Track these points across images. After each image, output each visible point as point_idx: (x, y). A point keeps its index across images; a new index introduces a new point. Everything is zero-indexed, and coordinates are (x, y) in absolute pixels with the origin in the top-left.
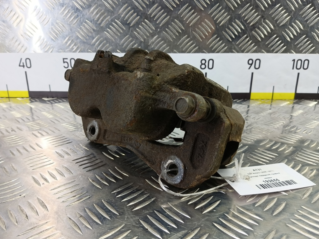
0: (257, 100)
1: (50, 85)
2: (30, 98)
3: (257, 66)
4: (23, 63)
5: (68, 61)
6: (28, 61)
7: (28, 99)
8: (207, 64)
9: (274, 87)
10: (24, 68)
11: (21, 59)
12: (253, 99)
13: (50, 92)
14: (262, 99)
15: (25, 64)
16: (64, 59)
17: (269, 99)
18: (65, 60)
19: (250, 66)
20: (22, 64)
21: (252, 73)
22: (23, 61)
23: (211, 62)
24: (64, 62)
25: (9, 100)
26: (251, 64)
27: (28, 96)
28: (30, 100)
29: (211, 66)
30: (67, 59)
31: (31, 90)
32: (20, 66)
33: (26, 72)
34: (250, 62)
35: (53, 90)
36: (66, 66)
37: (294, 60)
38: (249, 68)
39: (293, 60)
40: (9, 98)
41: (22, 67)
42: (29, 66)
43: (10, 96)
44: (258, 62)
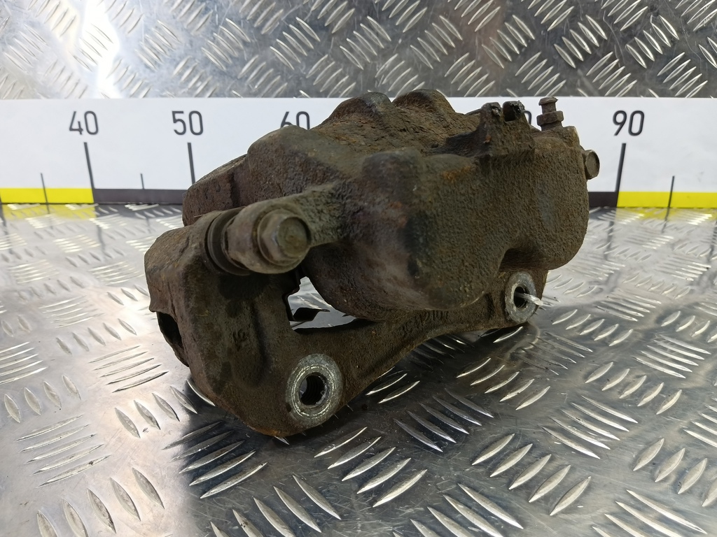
0: (633, 209)
1: (141, 175)
2: (96, 205)
3: (635, 129)
4: (79, 123)
5: (185, 117)
6: (90, 117)
7: (92, 207)
9: (673, 178)
10: (81, 133)
11: (75, 113)
12: (623, 208)
13: (144, 191)
14: (645, 208)
15: (83, 126)
16: (174, 113)
17: (662, 208)
18: (178, 116)
19: (618, 127)
20: (75, 126)
21: (624, 145)
22: (80, 117)
24: (175, 121)
25: (48, 209)
26: (622, 124)
27: (91, 200)
28: (96, 209)
30: (182, 112)
31: (97, 186)
32: (71, 129)
33: (86, 144)
34: (620, 118)
35: (150, 185)
36: (181, 130)
38: (617, 134)
40: (47, 204)
41: (78, 133)
42: (92, 129)
43: (49, 201)
44: (637, 117)
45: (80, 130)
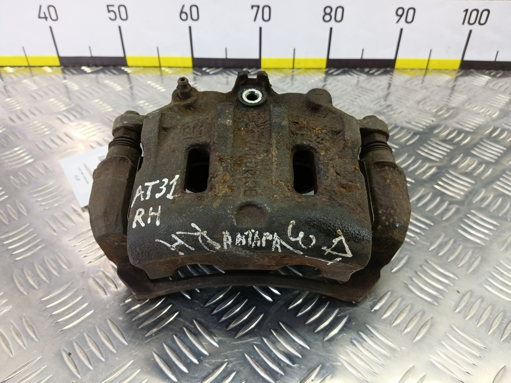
0: (404, 70)
1: (90, 48)
2: (62, 67)
3: (409, 19)
4: (44, 13)
5: (115, 9)
6: (51, 9)
7: (60, 69)
8: (333, 14)
9: (431, 51)
10: (46, 20)
11: (41, 6)
12: (398, 69)
13: (92, 58)
14: (412, 69)
15: (48, 15)
16: (108, 6)
17: (422, 69)
18: (111, 8)
19: (398, 18)
20: (42, 15)
21: (402, 30)
22: (44, 9)
23: (340, 11)
24: (109, 11)
25: (31, 73)
26: (401, 16)
27: (58, 63)
28: (63, 70)
29: (339, 18)
30: (113, 6)
31: (62, 54)
32: (40, 17)
33: (51, 28)
34: (400, 12)
35: (96, 54)
36: (113, 16)
37: (466, 11)
38: (398, 22)
39: (464, 11)
40: (30, 67)
41: (44, 20)
42: (54, 17)
43: (31, 64)
44: (411, 12)
45: (46, 18)
